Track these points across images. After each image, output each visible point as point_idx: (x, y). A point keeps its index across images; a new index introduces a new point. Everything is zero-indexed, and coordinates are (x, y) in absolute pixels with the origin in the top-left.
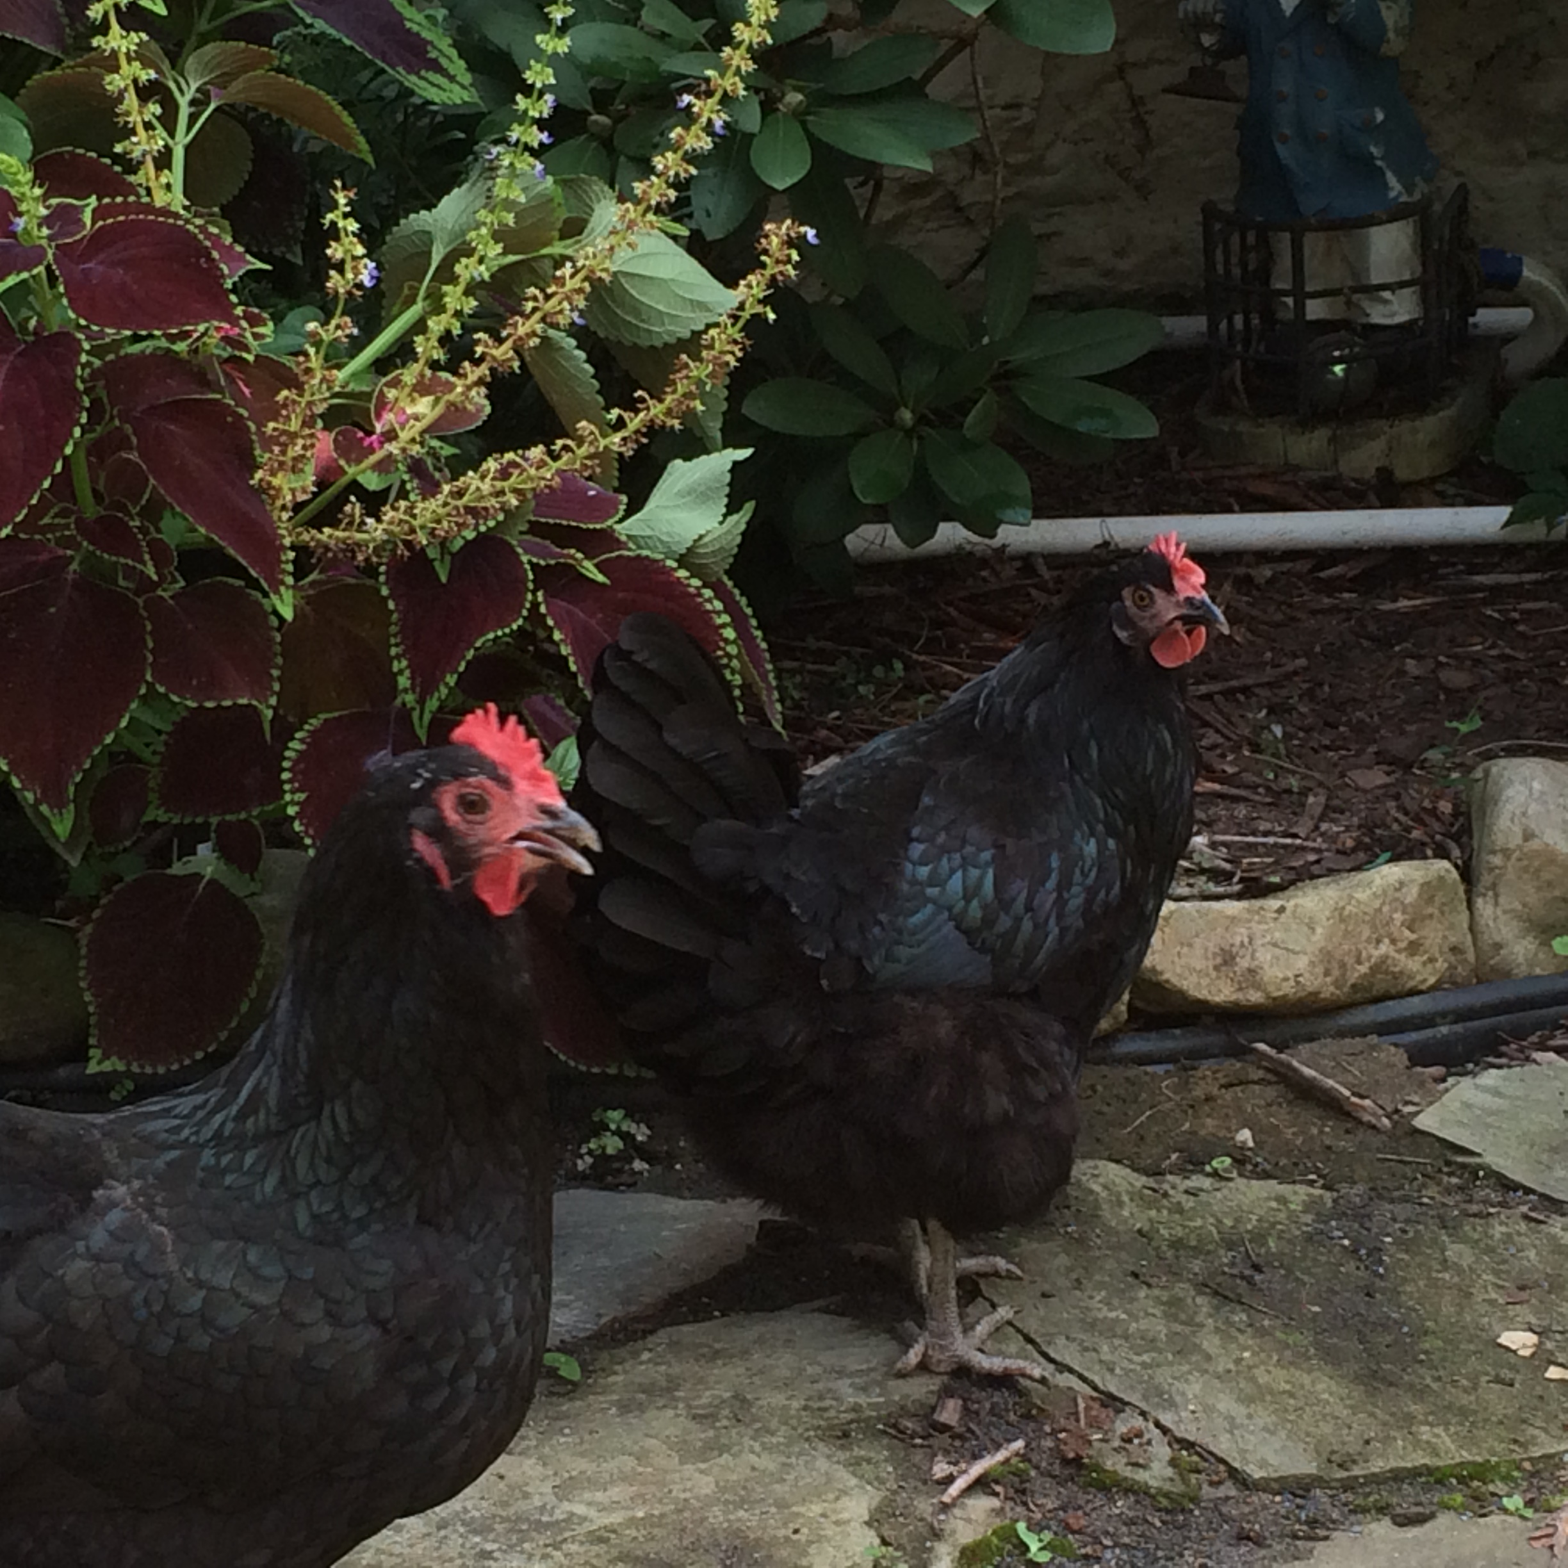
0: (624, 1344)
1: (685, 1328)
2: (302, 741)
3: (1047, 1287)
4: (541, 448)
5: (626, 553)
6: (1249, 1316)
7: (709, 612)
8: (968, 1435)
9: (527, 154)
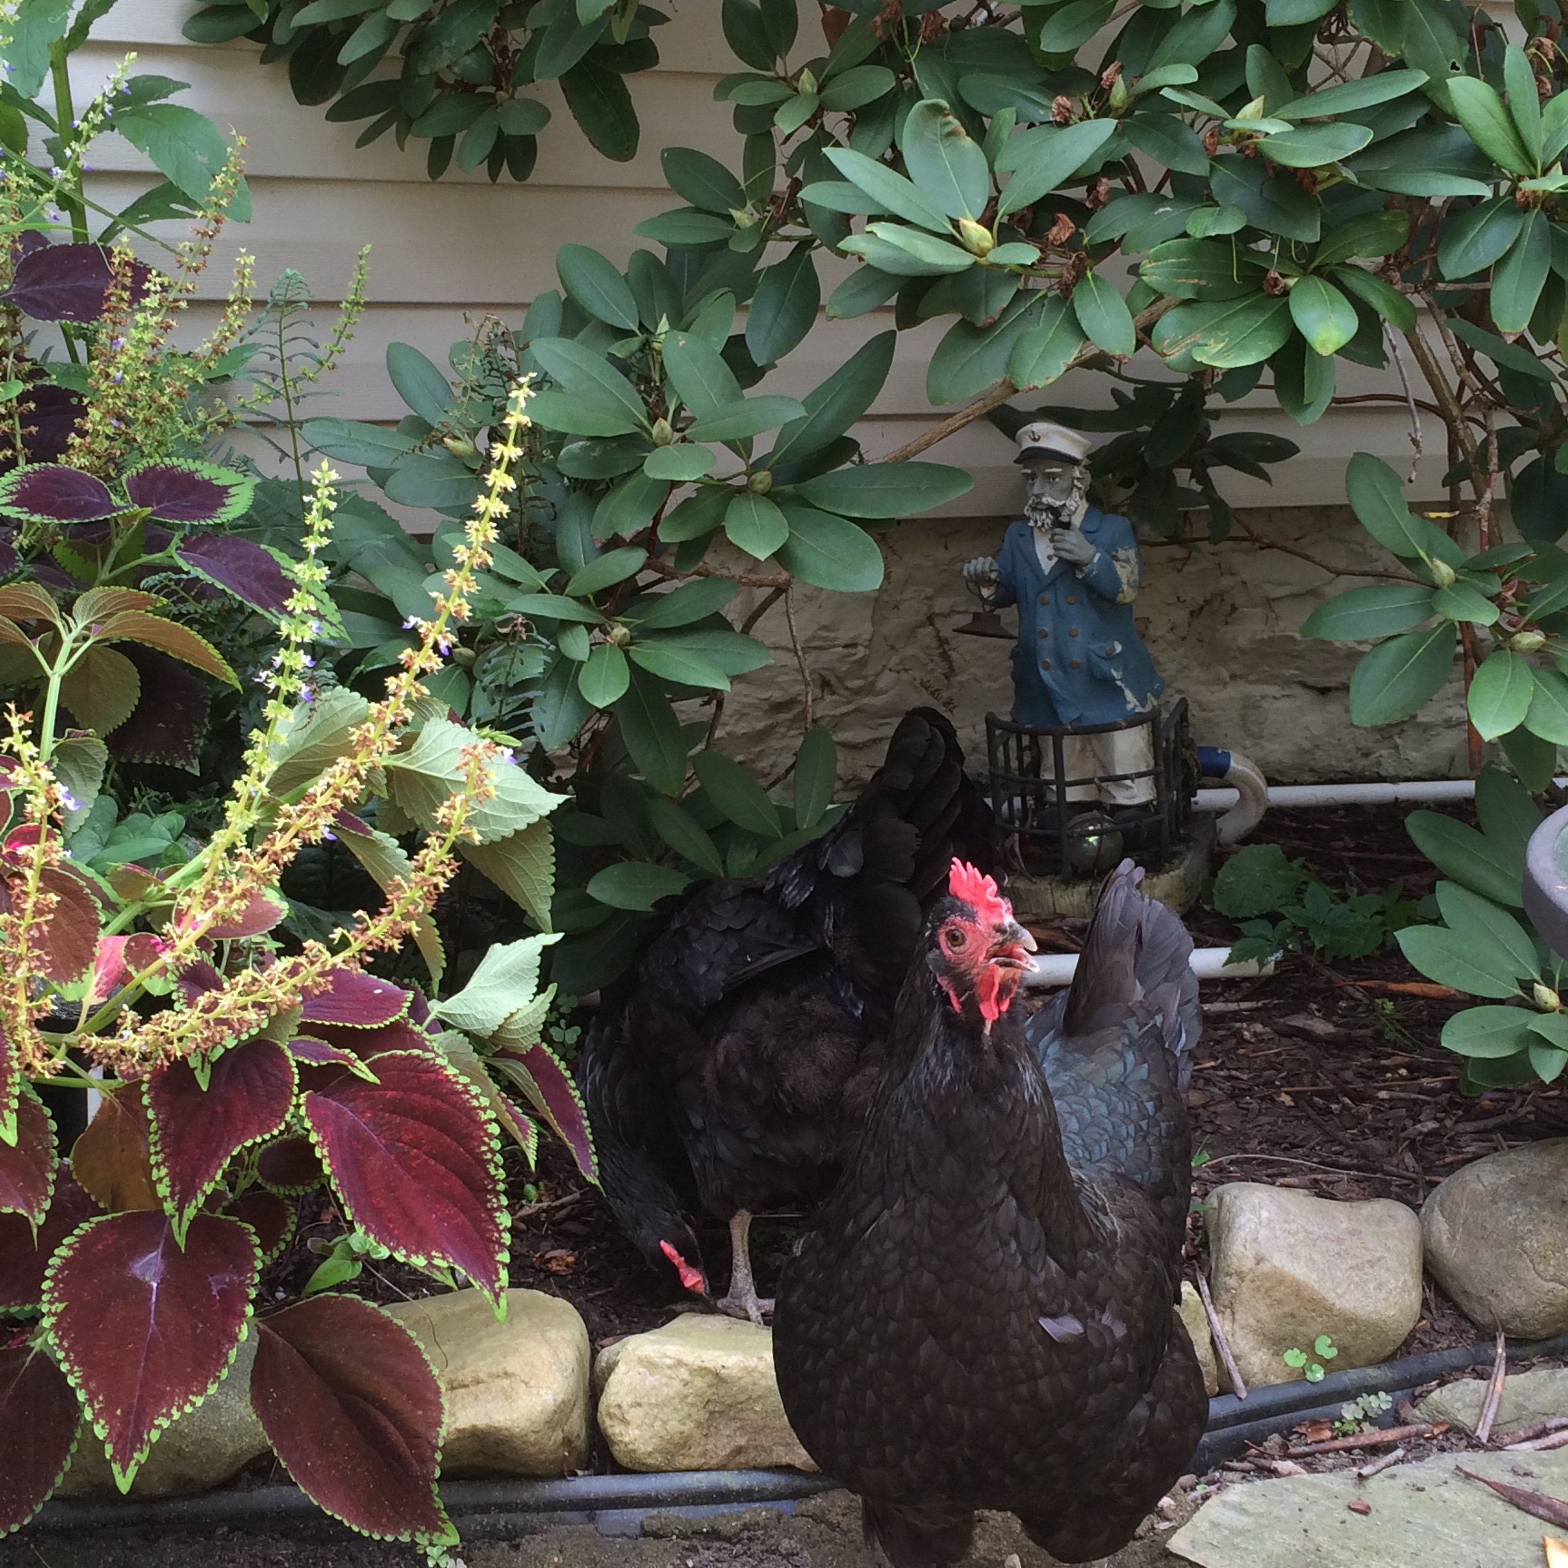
2: (70, 1246)
5: (398, 1052)
7: (475, 1108)
9: (292, 676)
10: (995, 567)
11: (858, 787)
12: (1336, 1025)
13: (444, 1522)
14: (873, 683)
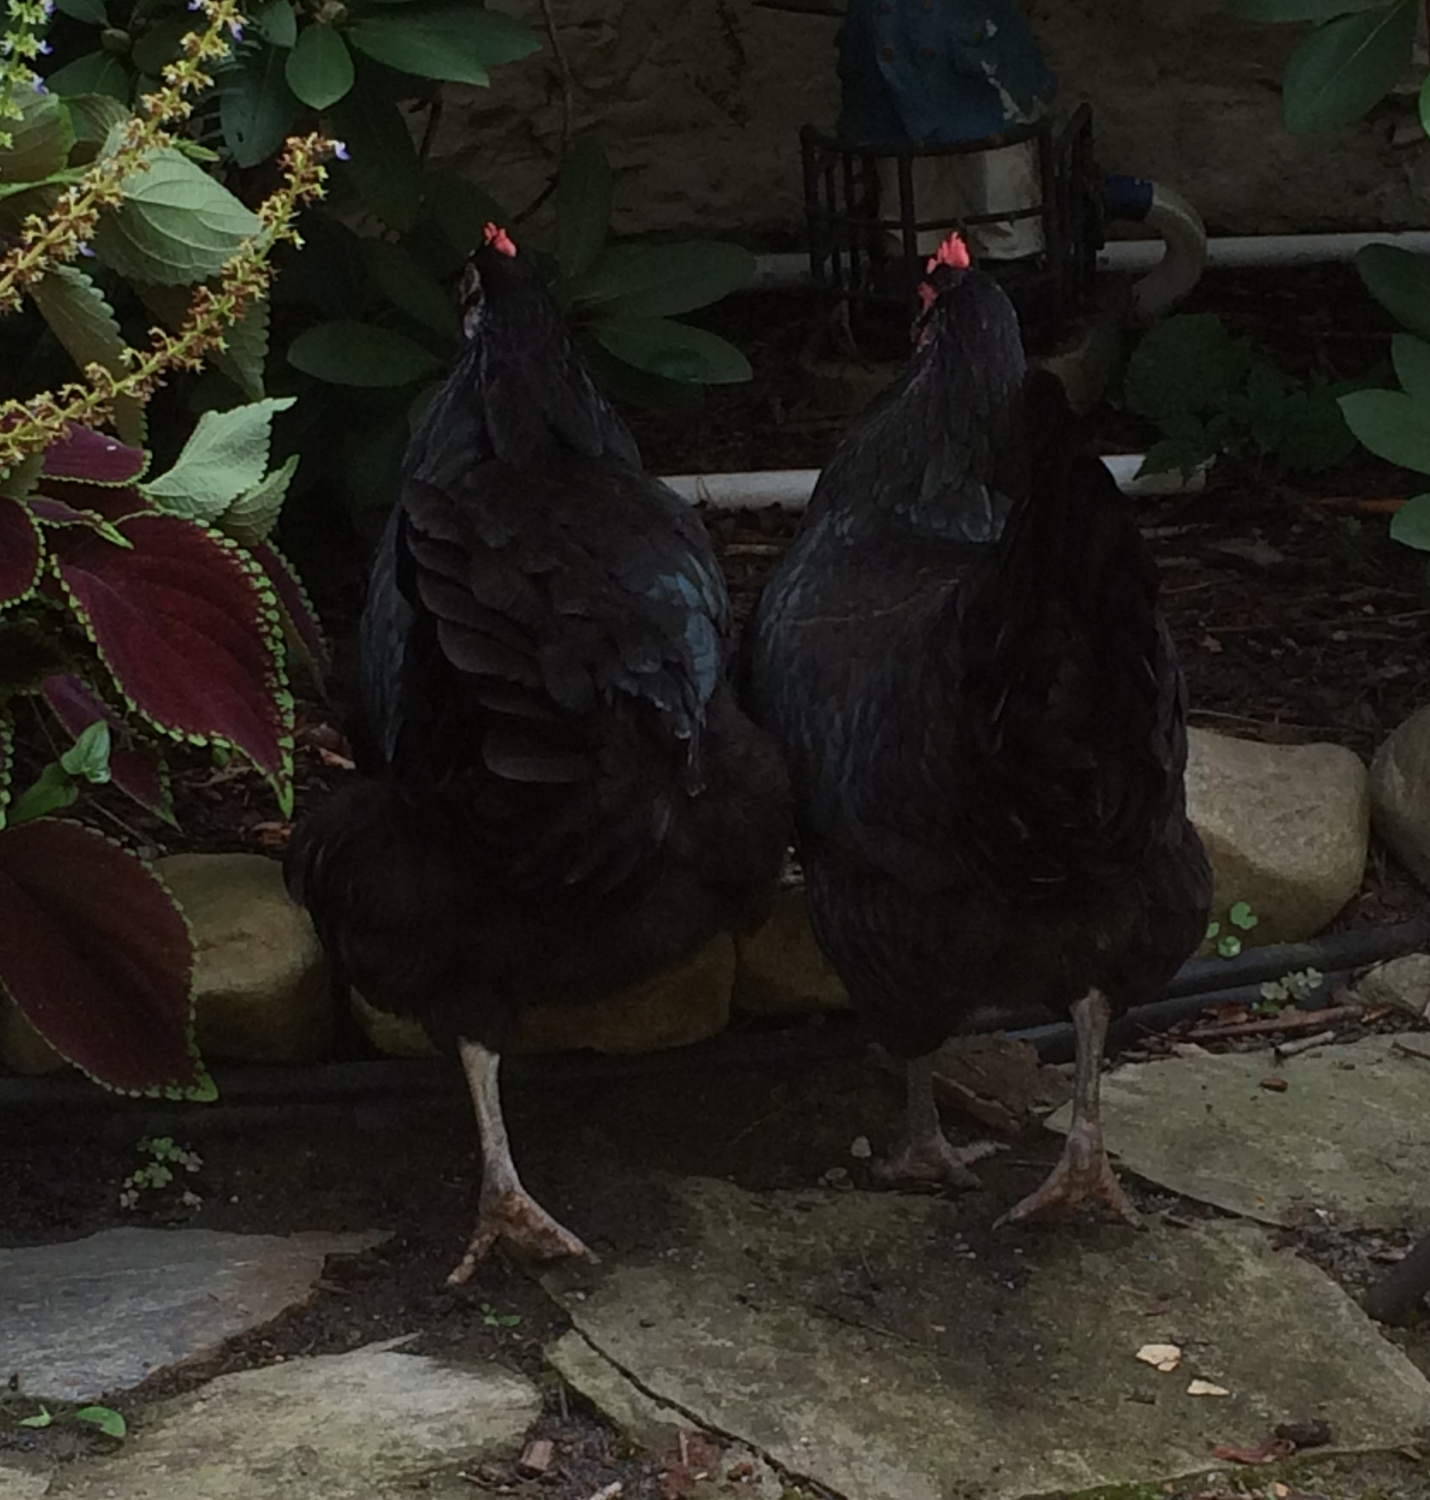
0: (174, 1396)
1: (244, 1375)
3: (644, 1316)
4: (48, 394)
5: (150, 513)
6: (867, 1338)
7: (246, 575)
8: (560, 1480)
9: (23, 66)
12: (1286, 553)
13: (199, 1073)
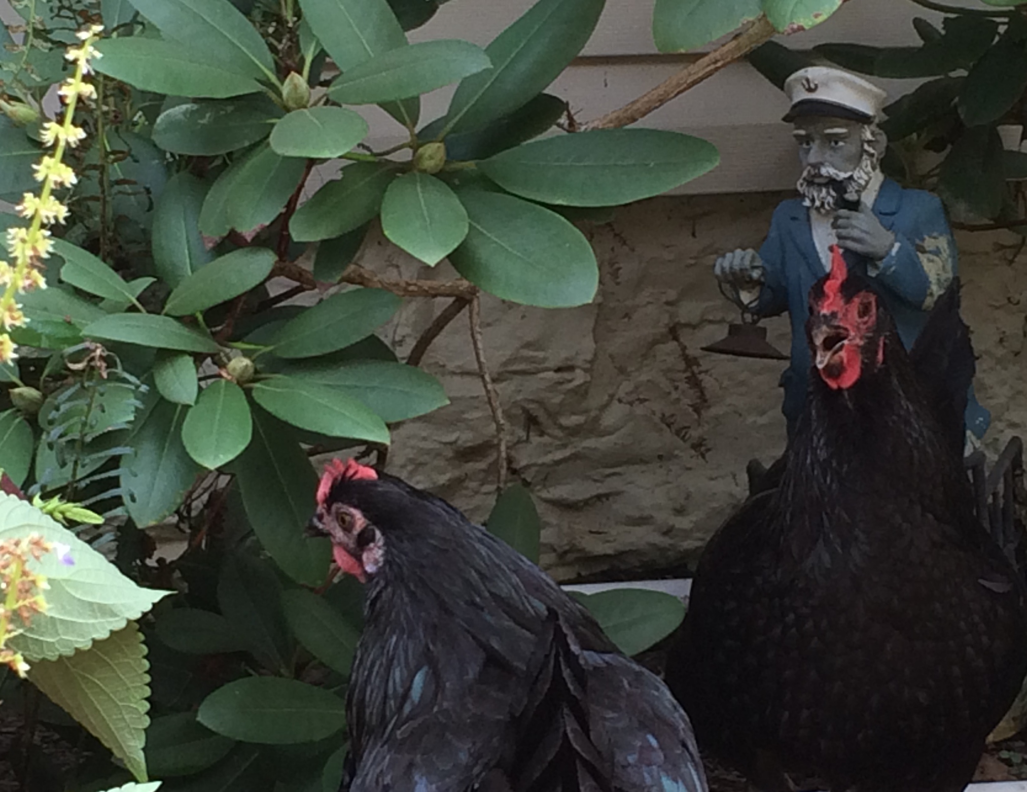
10: (758, 263)
11: (578, 560)
14: (596, 419)
